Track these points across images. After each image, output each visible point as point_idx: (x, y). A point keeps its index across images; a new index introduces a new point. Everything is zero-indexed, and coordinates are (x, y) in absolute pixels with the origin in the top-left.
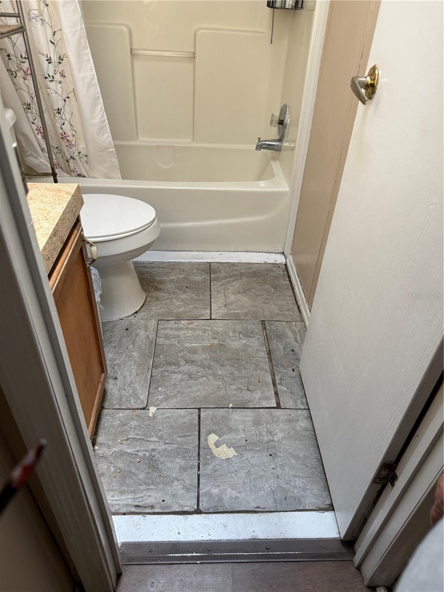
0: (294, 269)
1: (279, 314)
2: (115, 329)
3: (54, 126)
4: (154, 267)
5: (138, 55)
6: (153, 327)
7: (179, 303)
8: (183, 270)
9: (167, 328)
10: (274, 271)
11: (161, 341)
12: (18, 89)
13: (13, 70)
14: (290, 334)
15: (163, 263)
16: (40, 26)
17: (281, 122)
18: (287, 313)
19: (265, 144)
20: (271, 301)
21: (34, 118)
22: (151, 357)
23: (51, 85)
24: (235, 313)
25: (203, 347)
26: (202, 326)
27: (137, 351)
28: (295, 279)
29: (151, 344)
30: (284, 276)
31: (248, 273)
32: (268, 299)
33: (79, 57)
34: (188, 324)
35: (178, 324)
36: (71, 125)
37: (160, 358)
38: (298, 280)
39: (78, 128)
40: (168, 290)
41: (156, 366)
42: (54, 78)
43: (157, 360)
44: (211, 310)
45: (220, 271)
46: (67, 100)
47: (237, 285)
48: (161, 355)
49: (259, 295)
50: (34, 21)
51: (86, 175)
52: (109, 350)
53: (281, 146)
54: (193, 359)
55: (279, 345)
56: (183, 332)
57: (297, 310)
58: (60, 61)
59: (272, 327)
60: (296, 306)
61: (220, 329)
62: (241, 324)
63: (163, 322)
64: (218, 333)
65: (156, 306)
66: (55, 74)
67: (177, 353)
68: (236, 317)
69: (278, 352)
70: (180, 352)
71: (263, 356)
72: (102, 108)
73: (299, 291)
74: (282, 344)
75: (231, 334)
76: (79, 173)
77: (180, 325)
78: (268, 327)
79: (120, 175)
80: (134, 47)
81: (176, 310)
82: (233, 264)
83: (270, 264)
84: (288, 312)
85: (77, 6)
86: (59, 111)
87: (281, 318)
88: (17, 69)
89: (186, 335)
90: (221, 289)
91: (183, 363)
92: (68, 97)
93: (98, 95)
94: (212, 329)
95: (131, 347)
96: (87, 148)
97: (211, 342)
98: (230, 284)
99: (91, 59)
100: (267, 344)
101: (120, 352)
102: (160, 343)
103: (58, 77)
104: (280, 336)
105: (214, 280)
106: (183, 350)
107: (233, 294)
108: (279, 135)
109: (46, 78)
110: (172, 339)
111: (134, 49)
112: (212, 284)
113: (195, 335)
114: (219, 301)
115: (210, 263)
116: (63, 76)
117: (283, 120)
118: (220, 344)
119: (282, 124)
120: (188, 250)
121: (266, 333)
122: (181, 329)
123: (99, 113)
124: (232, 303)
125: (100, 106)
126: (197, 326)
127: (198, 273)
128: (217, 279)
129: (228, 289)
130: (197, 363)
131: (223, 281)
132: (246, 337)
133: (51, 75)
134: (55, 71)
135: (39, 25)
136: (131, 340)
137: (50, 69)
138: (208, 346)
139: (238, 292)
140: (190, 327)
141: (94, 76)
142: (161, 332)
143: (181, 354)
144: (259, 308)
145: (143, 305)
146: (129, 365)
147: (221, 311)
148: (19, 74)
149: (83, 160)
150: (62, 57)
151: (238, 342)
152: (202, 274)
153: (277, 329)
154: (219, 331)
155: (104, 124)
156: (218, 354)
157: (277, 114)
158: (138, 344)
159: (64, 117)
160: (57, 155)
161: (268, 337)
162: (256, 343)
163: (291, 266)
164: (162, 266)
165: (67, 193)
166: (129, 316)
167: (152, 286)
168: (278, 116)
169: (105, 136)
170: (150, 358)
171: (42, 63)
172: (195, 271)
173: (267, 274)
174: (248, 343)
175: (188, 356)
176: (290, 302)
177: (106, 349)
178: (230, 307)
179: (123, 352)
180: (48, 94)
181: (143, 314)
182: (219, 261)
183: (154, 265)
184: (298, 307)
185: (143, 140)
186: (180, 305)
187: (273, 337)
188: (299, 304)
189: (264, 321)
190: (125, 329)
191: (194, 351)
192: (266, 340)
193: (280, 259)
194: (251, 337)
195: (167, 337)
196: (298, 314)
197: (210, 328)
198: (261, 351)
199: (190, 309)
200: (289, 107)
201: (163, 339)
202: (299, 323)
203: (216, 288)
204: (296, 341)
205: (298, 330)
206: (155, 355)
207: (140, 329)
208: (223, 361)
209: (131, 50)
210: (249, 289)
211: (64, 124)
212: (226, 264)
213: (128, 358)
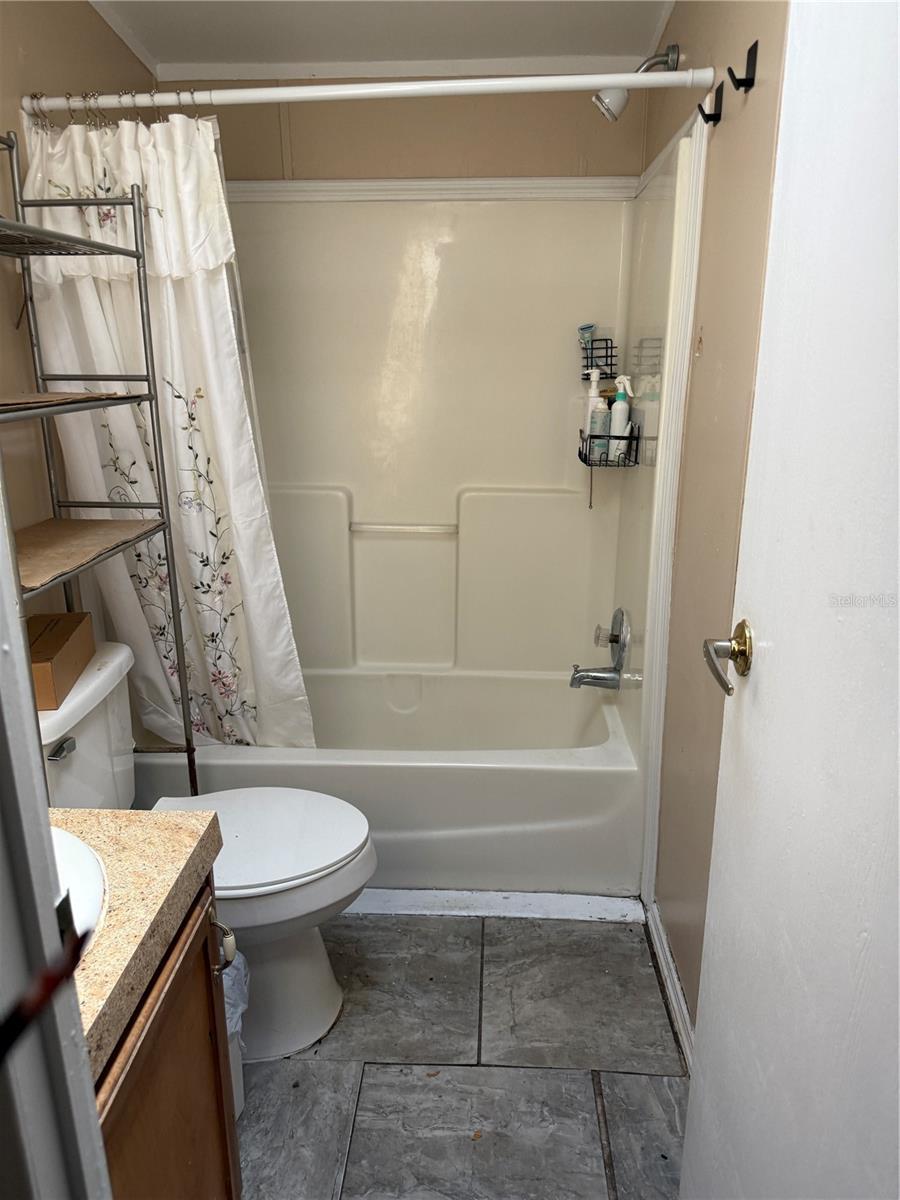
0: (664, 938)
1: (633, 1055)
2: (270, 1085)
3: (204, 662)
4: (366, 928)
5: (361, 532)
6: (353, 1080)
7: (411, 1020)
8: (426, 937)
9: (381, 1086)
10: (619, 941)
11: (366, 1118)
12: (144, 604)
13: (142, 576)
14: (657, 1110)
15: (384, 917)
16: (195, 514)
17: (615, 639)
18: (651, 1051)
19: (588, 677)
20: (614, 1018)
21: (169, 649)
22: (341, 1164)
23: (205, 598)
24: (533, 1050)
25: (459, 1139)
26: (459, 1083)
27: (313, 1144)
28: (667, 963)
29: (345, 1127)
30: (642, 955)
31: (564, 946)
32: (607, 1013)
33: (255, 557)
34: (429, 1075)
35: (406, 1075)
36: (232, 658)
37: (361, 1166)
38: (672, 966)
39: (244, 662)
40: (390, 984)
41: (349, 1189)
42: (210, 587)
43: (354, 1171)
44: (480, 1040)
45: (504, 938)
46: (230, 619)
47: (539, 974)
48: (363, 1157)
49: (587, 1003)
50: (187, 507)
51: (251, 741)
52: (254, 1139)
53: (618, 681)
54: (434, 1173)
55: (633, 1140)
56: (416, 1097)
57: (674, 1045)
58: (225, 561)
59: (617, 1091)
60: (671, 1034)
61: (498, 1091)
62: (547, 1078)
63: (374, 1068)
64: (493, 1102)
65: (363, 1026)
66: (213, 581)
67: (399, 1154)
68: (535, 1061)
69: (630, 1161)
70: (405, 1152)
71: (596, 1171)
72: (289, 631)
73: (676, 995)
74: (638, 1136)
75: (523, 1107)
76: (238, 737)
77: (410, 1078)
78: (608, 1090)
79: (314, 740)
80: (356, 519)
81: (404, 1038)
82: (532, 923)
83: (611, 922)
84: (652, 1049)
85: (257, 485)
86: (213, 638)
87: (636, 1066)
88: (150, 574)
89: (421, 1107)
90: (506, 986)
91: (411, 1182)
92: (232, 614)
93: (283, 612)
94: (482, 1091)
95: (300, 1132)
96: (257, 695)
97: (478, 1127)
98: (524, 974)
99: (276, 557)
100: (604, 1137)
101: (275, 1145)
102: (364, 1126)
103: (217, 585)
104: (636, 1116)
105: (489, 962)
106: (411, 1148)
107: (531, 998)
108: (614, 660)
109: (197, 588)
110: (391, 1117)
111: (356, 524)
112: (485, 972)
113: (441, 1105)
114: (497, 1017)
115: (483, 919)
116: (226, 581)
117: (618, 636)
118: (498, 1134)
119: (617, 642)
120: (438, 886)
121: (603, 1106)
122: (413, 1088)
123: (283, 640)
124: (527, 1024)
125: (286, 628)
126: (448, 1082)
127: (457, 944)
128: (498, 960)
129: (519, 986)
130: (444, 1185)
131: (510, 965)
132: (558, 1115)
133: (205, 583)
134: (214, 576)
135: (194, 512)
136: (302, 1113)
137: (206, 575)
138: (469, 1137)
139: (542, 994)
140: (432, 1085)
141: (278, 582)
142: (370, 1095)
143: (408, 1159)
144: (587, 1036)
145: (335, 1024)
146: (291, 1183)
147: (502, 1043)
148: (151, 582)
149: (249, 715)
150: (227, 555)
151: (538, 1129)
152: (465, 947)
153: (627, 1096)
154: (497, 1098)
155: (291, 657)
156: (492, 1162)
157: (607, 626)
158: (317, 1125)
159: (221, 647)
160: (202, 708)
161: (608, 1116)
162: (577, 1133)
163: (657, 929)
164: (382, 924)
165: (192, 834)
166: (304, 1051)
167: (358, 975)
168: (610, 628)
169: (292, 676)
170: (339, 1164)
171: (193, 567)
172: (450, 939)
173: (606, 949)
174: (560, 1134)
175: (422, 1164)
176: (657, 1022)
177: (245, 1138)
178: (524, 1032)
179: (283, 1146)
180: (198, 612)
181: (334, 1045)
182: (502, 915)
183: (366, 923)
184: (675, 1035)
185: (364, 666)
186: (415, 1024)
187: (617, 1118)
188: (677, 1029)
189: (598, 1072)
190: (292, 1083)
191: (436, 1150)
192: (602, 1124)
193: (633, 912)
194: (567, 1116)
195: (379, 1109)
196: (675, 1055)
197: (475, 1089)
198: (591, 1157)
199: (436, 1037)
200: (629, 615)
201: (370, 1114)
202: (677, 1079)
203: (494, 983)
204: (673, 1130)
205: (675, 1098)
206: (351, 1159)
207: (324, 1086)
208: (503, 1183)
209: (350, 525)
210: (565, 987)
211: (220, 657)
212: (518, 922)
213: (291, 1162)
